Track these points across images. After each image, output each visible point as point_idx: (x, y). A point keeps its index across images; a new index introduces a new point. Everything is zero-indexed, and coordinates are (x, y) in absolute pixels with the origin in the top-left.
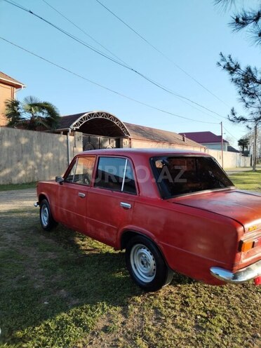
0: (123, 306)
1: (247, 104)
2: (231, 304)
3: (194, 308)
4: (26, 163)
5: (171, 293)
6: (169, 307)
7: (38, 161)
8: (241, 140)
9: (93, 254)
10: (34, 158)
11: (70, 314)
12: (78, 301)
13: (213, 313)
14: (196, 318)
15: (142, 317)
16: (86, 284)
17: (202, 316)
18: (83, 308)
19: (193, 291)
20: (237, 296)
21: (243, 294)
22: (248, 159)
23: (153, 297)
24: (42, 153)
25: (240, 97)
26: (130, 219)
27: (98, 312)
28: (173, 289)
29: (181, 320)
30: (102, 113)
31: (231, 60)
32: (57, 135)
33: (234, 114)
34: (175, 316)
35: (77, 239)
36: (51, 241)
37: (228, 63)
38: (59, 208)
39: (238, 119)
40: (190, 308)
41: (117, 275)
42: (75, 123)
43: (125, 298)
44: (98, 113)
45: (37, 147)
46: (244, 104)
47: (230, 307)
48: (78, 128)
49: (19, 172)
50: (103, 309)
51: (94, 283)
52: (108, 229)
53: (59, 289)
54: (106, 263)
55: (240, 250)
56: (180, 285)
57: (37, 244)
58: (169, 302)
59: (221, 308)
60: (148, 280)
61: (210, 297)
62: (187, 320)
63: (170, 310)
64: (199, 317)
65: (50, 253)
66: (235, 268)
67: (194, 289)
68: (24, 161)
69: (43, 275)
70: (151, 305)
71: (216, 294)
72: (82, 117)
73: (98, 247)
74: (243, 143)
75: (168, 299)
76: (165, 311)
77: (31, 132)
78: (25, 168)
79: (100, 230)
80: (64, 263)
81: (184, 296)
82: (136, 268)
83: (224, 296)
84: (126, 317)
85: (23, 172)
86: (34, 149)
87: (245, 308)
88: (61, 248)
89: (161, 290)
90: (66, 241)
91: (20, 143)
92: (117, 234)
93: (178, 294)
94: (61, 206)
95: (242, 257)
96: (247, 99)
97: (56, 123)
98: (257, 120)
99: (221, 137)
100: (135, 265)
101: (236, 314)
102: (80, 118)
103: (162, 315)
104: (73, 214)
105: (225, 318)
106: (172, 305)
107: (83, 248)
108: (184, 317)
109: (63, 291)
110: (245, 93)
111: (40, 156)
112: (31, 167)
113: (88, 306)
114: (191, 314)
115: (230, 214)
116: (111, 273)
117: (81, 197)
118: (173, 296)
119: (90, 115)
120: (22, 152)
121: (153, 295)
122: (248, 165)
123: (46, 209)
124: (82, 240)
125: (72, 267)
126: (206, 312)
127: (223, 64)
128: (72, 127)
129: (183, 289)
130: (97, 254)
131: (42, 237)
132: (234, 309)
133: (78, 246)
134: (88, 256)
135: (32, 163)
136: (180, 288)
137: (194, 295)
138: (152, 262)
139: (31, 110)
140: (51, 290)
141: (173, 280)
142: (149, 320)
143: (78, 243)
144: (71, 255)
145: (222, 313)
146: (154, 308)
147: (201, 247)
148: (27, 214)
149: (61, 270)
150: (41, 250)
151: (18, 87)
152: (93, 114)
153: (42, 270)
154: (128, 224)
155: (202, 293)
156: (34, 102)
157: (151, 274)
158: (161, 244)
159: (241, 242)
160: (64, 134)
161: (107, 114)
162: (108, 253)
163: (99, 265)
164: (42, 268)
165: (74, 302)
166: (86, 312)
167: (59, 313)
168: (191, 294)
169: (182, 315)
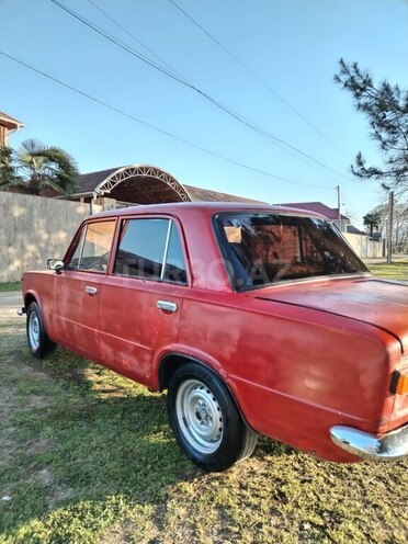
0: (158, 503)
1: (384, 143)
2: (369, 497)
3: (297, 506)
4: (23, 247)
5: (253, 473)
6: (248, 505)
7: (42, 245)
8: (369, 216)
9: (113, 399)
10: (36, 241)
11: (49, 523)
12: (69, 493)
13: (336, 517)
14: (301, 528)
15: (194, 527)
16: (90, 458)
17: (313, 524)
18: (76, 510)
19: (296, 469)
20: (380, 478)
21: (391, 475)
22: (379, 245)
23: (216, 484)
24: (49, 232)
25: (373, 131)
26: (175, 331)
27: (106, 517)
28: (256, 465)
29: (270, 532)
30: (147, 169)
31: (357, 72)
32: (73, 203)
33: (360, 164)
34: (260, 525)
35: (90, 371)
36: (42, 375)
37: (352, 78)
38: (55, 316)
39: (367, 172)
40: (289, 507)
41: (153, 439)
42: (103, 184)
43: (163, 486)
44: (142, 168)
45: (41, 221)
46: (380, 143)
47: (369, 503)
48: (109, 191)
49: (10, 262)
50: (116, 512)
51: (106, 455)
52: (137, 352)
53: (38, 468)
54: (135, 414)
55: (393, 391)
56: (269, 458)
57: (15, 381)
58: (247, 493)
59: (350, 506)
60: (210, 448)
61: (329, 482)
62: (283, 532)
63: (249, 510)
64: (307, 526)
65: (34, 397)
66: (381, 428)
67: (297, 465)
68: (18, 245)
69: (14, 439)
70: (212, 499)
71: (339, 475)
72: (115, 174)
73: (124, 385)
74: (371, 220)
75: (245, 488)
76: (239, 514)
77: (30, 198)
78: (20, 257)
79: (122, 354)
80: (57, 416)
81: (278, 480)
82: (186, 426)
83: (355, 479)
84: (161, 528)
85: (17, 263)
86: (36, 225)
87: (397, 505)
88: (57, 388)
89: (233, 469)
90: (70, 375)
91: (11, 214)
92: (151, 361)
93: (266, 475)
94: (58, 313)
95: (398, 404)
96: (385, 135)
97: (73, 183)
98: (398, 173)
99: (338, 210)
100: (184, 419)
101: (381, 519)
102: (112, 176)
103: (233, 523)
104: (78, 326)
105: (360, 527)
106: (254, 501)
107: (98, 387)
108: (277, 527)
109: (44, 471)
110: (381, 124)
111: (45, 236)
112: (30, 255)
113: (88, 505)
114: (292, 520)
115: (370, 318)
116: (142, 435)
117: (90, 294)
118: (256, 479)
119: (127, 170)
120: (16, 229)
121: (217, 478)
122: (380, 254)
123: (36, 319)
124: (99, 374)
125: (70, 423)
126: (321, 514)
127: (344, 78)
128: (98, 190)
129: (277, 465)
130: (123, 399)
131: (27, 369)
132: (375, 506)
133: (88, 384)
134: (105, 402)
135: (32, 248)
136: (270, 463)
137: (297, 478)
138: (217, 415)
139: (31, 162)
140: (22, 470)
141: (257, 447)
142: (207, 534)
143: (91, 378)
144: (75, 400)
145: (353, 516)
146: (219, 507)
147: (311, 384)
148: (10, 331)
149: (49, 429)
150: (20, 392)
151: (12, 126)
152: (132, 170)
153: (13, 429)
154: (171, 341)
155: (313, 473)
156: (36, 150)
157: (215, 438)
158: (232, 379)
159: (396, 375)
160: (85, 202)
161: (156, 170)
162: (141, 397)
163: (122, 418)
164: (14, 426)
165: (62, 496)
166: (81, 518)
167: (26, 520)
168: (292, 475)
169: (273, 522)
